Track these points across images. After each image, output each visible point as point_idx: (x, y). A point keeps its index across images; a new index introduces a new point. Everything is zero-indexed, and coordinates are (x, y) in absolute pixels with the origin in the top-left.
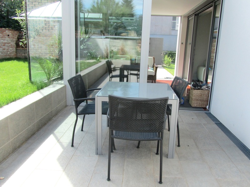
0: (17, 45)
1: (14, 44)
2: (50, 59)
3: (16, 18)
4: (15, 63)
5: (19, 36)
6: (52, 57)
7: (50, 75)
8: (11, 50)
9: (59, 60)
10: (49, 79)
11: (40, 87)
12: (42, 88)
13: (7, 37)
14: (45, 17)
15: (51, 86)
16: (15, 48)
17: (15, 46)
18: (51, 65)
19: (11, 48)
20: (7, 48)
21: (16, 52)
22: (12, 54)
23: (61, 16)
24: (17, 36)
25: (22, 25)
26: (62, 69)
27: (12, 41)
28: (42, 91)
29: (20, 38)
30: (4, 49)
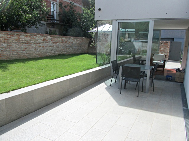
0: (89, 46)
1: (87, 45)
2: (105, 54)
3: (89, 32)
4: (88, 55)
5: (90, 41)
6: (106, 53)
7: (104, 61)
8: (85, 49)
9: (109, 55)
10: (104, 63)
11: (100, 65)
12: (101, 66)
13: (84, 42)
14: (104, 31)
15: (105, 65)
16: (87, 48)
17: (88, 47)
18: (106, 57)
19: (85, 48)
20: (83, 48)
21: (88, 50)
22: (86, 51)
23: (112, 30)
24: (89, 41)
25: (92, 36)
26: (110, 58)
27: (86, 44)
28: (101, 67)
29: (90, 42)
30: (82, 48)
